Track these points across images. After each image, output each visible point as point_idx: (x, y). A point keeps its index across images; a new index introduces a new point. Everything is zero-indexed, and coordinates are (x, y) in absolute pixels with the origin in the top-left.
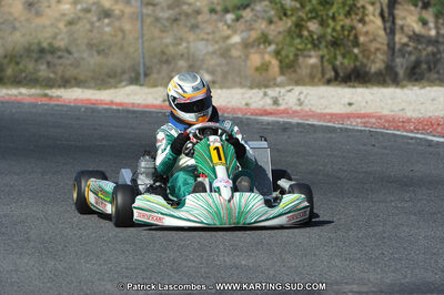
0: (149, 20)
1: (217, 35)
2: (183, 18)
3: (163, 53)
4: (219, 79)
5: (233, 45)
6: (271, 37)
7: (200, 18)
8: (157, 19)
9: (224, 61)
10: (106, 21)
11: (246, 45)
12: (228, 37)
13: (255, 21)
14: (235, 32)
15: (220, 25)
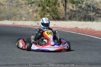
0: (11, 6)
1: (27, 10)
2: (19, 5)
3: (14, 13)
4: (27, 19)
5: (30, 12)
6: (38, 10)
7: (23, 6)
8: (13, 6)
9: (28, 15)
10: (2, 6)
11: (33, 12)
12: (29, 10)
13: (35, 6)
14: (31, 9)
15: (27, 7)
